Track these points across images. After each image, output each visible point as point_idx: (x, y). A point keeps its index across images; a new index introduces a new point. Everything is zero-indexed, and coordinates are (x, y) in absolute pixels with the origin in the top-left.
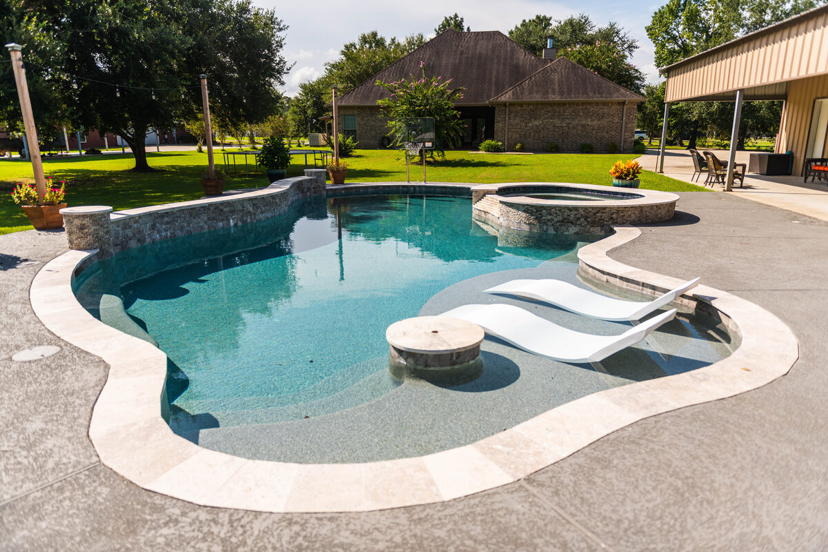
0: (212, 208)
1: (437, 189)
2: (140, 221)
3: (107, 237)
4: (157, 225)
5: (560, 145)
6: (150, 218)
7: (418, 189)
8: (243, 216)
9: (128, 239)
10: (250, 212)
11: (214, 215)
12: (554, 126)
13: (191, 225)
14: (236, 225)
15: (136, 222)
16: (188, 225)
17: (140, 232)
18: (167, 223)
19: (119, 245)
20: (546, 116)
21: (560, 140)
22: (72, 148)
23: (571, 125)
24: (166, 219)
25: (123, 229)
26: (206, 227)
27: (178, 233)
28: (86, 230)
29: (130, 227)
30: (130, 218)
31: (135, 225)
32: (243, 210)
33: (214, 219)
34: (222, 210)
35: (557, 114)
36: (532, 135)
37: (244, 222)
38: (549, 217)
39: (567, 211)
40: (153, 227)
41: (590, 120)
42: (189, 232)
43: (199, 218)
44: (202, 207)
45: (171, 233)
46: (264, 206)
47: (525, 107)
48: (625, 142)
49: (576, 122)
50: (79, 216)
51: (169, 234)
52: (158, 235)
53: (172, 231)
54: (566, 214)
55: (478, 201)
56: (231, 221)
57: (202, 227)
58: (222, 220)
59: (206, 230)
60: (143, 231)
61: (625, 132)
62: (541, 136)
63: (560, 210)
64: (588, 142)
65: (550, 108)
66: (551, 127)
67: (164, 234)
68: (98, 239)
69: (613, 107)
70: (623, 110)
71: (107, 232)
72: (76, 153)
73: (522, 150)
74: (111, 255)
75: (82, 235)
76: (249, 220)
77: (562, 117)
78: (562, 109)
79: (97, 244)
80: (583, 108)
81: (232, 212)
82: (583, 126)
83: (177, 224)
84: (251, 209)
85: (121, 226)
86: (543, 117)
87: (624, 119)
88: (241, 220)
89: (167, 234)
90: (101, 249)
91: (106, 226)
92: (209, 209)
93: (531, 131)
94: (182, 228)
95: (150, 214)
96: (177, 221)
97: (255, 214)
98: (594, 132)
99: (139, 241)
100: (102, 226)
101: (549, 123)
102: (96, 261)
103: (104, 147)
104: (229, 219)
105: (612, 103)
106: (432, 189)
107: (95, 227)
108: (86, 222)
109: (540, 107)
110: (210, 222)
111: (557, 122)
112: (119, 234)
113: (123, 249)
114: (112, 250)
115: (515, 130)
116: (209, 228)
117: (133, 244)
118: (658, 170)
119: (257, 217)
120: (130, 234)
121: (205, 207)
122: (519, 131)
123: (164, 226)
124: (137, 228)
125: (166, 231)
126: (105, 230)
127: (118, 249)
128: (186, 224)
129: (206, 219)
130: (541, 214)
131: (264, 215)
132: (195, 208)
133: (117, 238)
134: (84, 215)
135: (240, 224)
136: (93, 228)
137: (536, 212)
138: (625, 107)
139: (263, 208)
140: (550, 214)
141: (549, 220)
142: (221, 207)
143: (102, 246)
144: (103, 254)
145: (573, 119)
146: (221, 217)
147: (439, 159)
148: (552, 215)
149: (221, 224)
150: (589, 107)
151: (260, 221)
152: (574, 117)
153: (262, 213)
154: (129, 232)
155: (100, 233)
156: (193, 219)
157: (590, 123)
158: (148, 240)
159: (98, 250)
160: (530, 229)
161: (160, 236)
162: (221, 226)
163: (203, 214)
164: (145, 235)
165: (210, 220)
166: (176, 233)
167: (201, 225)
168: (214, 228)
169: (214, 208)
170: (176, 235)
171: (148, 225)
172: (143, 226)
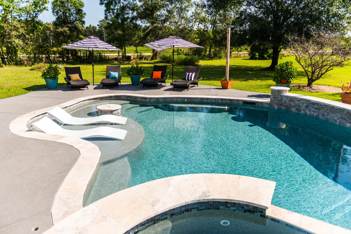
0: (345, 112)
2: (301, 101)
4: (310, 107)
9: (291, 106)
11: (345, 117)
13: (329, 116)
15: (298, 101)
16: (328, 114)
18: (316, 108)
19: (285, 106)
24: (315, 106)
25: (289, 101)
26: (338, 121)
27: (321, 116)
29: (294, 101)
30: (295, 98)
33: (344, 119)
40: (307, 107)
42: (327, 120)
43: (335, 114)
44: (339, 109)
45: (317, 115)
51: (315, 114)
53: (317, 113)
57: (336, 120)
59: (338, 123)
60: (300, 106)
67: (312, 113)
85: (289, 99)
89: (314, 114)
94: (323, 115)
95: (307, 100)
99: (297, 109)
112: (286, 102)
113: (287, 109)
116: (340, 123)
117: (293, 110)
121: (341, 109)
123: (313, 109)
124: (298, 104)
125: (314, 112)
128: (326, 114)
129: (339, 117)
154: (292, 104)
156: (331, 113)
158: (302, 112)
161: (310, 113)
162: (349, 126)
163: (338, 113)
164: (301, 109)
165: (342, 119)
166: (319, 116)
167: (335, 119)
168: (343, 125)
169: (347, 112)
170: (319, 117)
171: (304, 105)
172: (301, 104)
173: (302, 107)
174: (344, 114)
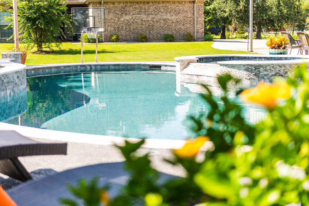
1: (111, 67)
5: (148, 36)
7: (93, 68)
12: (142, 20)
14: (10, 95)
20: (134, 12)
21: (147, 32)
23: (155, 20)
34: (3, 81)
35: (143, 10)
36: (124, 28)
38: (266, 73)
39: (278, 67)
41: (169, 15)
47: (116, 5)
48: (197, 32)
49: (159, 17)
54: (278, 70)
55: (184, 68)
56: (8, 91)
61: (197, 25)
62: (132, 29)
63: (273, 67)
64: (170, 33)
65: (137, 6)
66: (139, 21)
69: (186, 5)
70: (194, 8)
73: (118, 40)
77: (147, 13)
78: (146, 6)
80: (164, 5)
81: (8, 83)
82: (165, 20)
86: (132, 13)
87: (195, 14)
93: (123, 25)
98: (173, 25)
101: (137, 18)
105: (185, 2)
106: (107, 67)
109: (129, 4)
111: (144, 17)
115: (109, 24)
118: (250, 50)
119: (20, 88)
122: (113, 25)
130: (259, 71)
137: (255, 70)
138: (195, 5)
140: (266, 71)
141: (265, 75)
142: (2, 78)
145: (156, 15)
147: (56, 49)
148: (267, 71)
149: (3, 94)
150: (167, 5)
152: (156, 13)
157: (170, 18)
160: (251, 83)
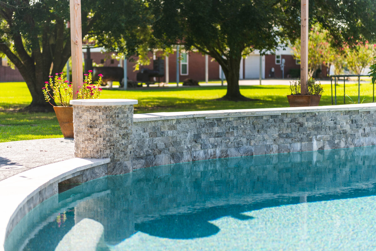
0: (287, 120)
2: (178, 127)
3: (124, 142)
4: (203, 136)
6: (194, 124)
8: (333, 137)
9: (156, 151)
10: (345, 132)
11: (289, 131)
13: (253, 142)
14: (321, 150)
15: (172, 127)
16: (249, 141)
17: (176, 143)
18: (218, 135)
19: (142, 158)
22: (171, 81)
25: (151, 135)
26: (275, 147)
27: (233, 152)
28: (97, 130)
29: (162, 133)
30: (163, 121)
31: (170, 132)
32: (335, 128)
33: (288, 136)
34: (301, 125)
37: (335, 148)
40: (196, 138)
42: (250, 155)
43: (266, 132)
45: (222, 152)
46: (369, 125)
50: (91, 108)
51: (218, 152)
52: (202, 153)
53: (223, 148)
56: (315, 143)
58: (301, 140)
59: (274, 153)
60: (180, 143)
67: (210, 151)
68: (111, 144)
71: (125, 136)
72: (174, 85)
74: (127, 171)
75: (91, 136)
76: (343, 145)
79: (108, 151)
81: (317, 129)
83: (232, 138)
84: (347, 128)
85: (149, 131)
88: (331, 142)
89: (215, 152)
90: (113, 160)
91: (123, 126)
92: (282, 121)
95: (194, 119)
96: (232, 133)
97: (353, 136)
99: (173, 156)
100: (118, 125)
102: (102, 176)
103: (203, 80)
104: (311, 140)
107: (108, 126)
108: (97, 117)
110: (282, 141)
112: (143, 142)
113: (147, 165)
114: (128, 164)
116: (279, 150)
117: (164, 160)
119: (356, 141)
120: (161, 145)
123: (212, 140)
124: (172, 137)
125: (214, 146)
126: (123, 132)
127: (140, 164)
128: (244, 140)
129: (276, 135)
131: (367, 139)
132: (262, 117)
133: (141, 147)
134: (97, 107)
135: (328, 148)
136: (105, 126)
139: (368, 129)
142: (301, 120)
143: (114, 156)
144: (115, 167)
146: (299, 136)
149: (298, 146)
151: (361, 147)
153: (365, 135)
154: (160, 142)
155: (115, 136)
156: (256, 133)
158: (187, 157)
159: (108, 160)
161: (205, 153)
162: (299, 149)
163: (272, 128)
164: (182, 148)
165: (283, 137)
166: (229, 153)
167: (268, 144)
168: (286, 151)
169: (290, 119)
170: (228, 155)
171: (189, 134)
172: (182, 135)
173: (183, 142)
174: (286, 124)
